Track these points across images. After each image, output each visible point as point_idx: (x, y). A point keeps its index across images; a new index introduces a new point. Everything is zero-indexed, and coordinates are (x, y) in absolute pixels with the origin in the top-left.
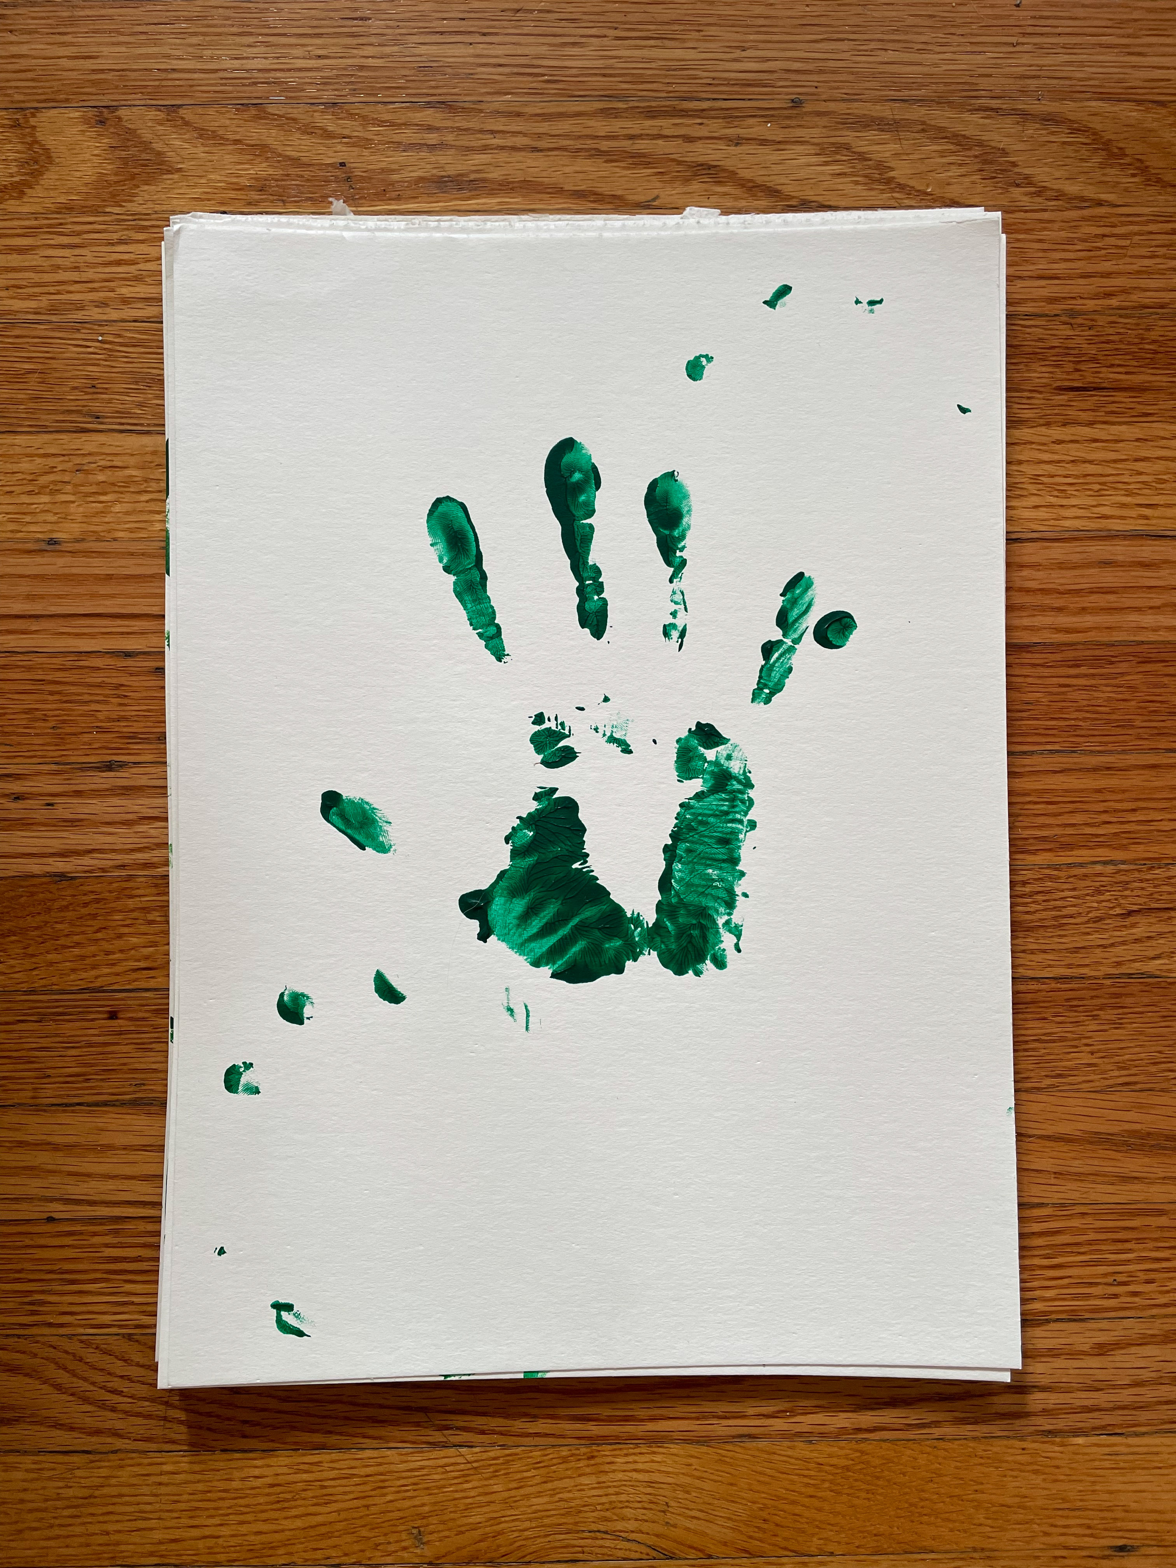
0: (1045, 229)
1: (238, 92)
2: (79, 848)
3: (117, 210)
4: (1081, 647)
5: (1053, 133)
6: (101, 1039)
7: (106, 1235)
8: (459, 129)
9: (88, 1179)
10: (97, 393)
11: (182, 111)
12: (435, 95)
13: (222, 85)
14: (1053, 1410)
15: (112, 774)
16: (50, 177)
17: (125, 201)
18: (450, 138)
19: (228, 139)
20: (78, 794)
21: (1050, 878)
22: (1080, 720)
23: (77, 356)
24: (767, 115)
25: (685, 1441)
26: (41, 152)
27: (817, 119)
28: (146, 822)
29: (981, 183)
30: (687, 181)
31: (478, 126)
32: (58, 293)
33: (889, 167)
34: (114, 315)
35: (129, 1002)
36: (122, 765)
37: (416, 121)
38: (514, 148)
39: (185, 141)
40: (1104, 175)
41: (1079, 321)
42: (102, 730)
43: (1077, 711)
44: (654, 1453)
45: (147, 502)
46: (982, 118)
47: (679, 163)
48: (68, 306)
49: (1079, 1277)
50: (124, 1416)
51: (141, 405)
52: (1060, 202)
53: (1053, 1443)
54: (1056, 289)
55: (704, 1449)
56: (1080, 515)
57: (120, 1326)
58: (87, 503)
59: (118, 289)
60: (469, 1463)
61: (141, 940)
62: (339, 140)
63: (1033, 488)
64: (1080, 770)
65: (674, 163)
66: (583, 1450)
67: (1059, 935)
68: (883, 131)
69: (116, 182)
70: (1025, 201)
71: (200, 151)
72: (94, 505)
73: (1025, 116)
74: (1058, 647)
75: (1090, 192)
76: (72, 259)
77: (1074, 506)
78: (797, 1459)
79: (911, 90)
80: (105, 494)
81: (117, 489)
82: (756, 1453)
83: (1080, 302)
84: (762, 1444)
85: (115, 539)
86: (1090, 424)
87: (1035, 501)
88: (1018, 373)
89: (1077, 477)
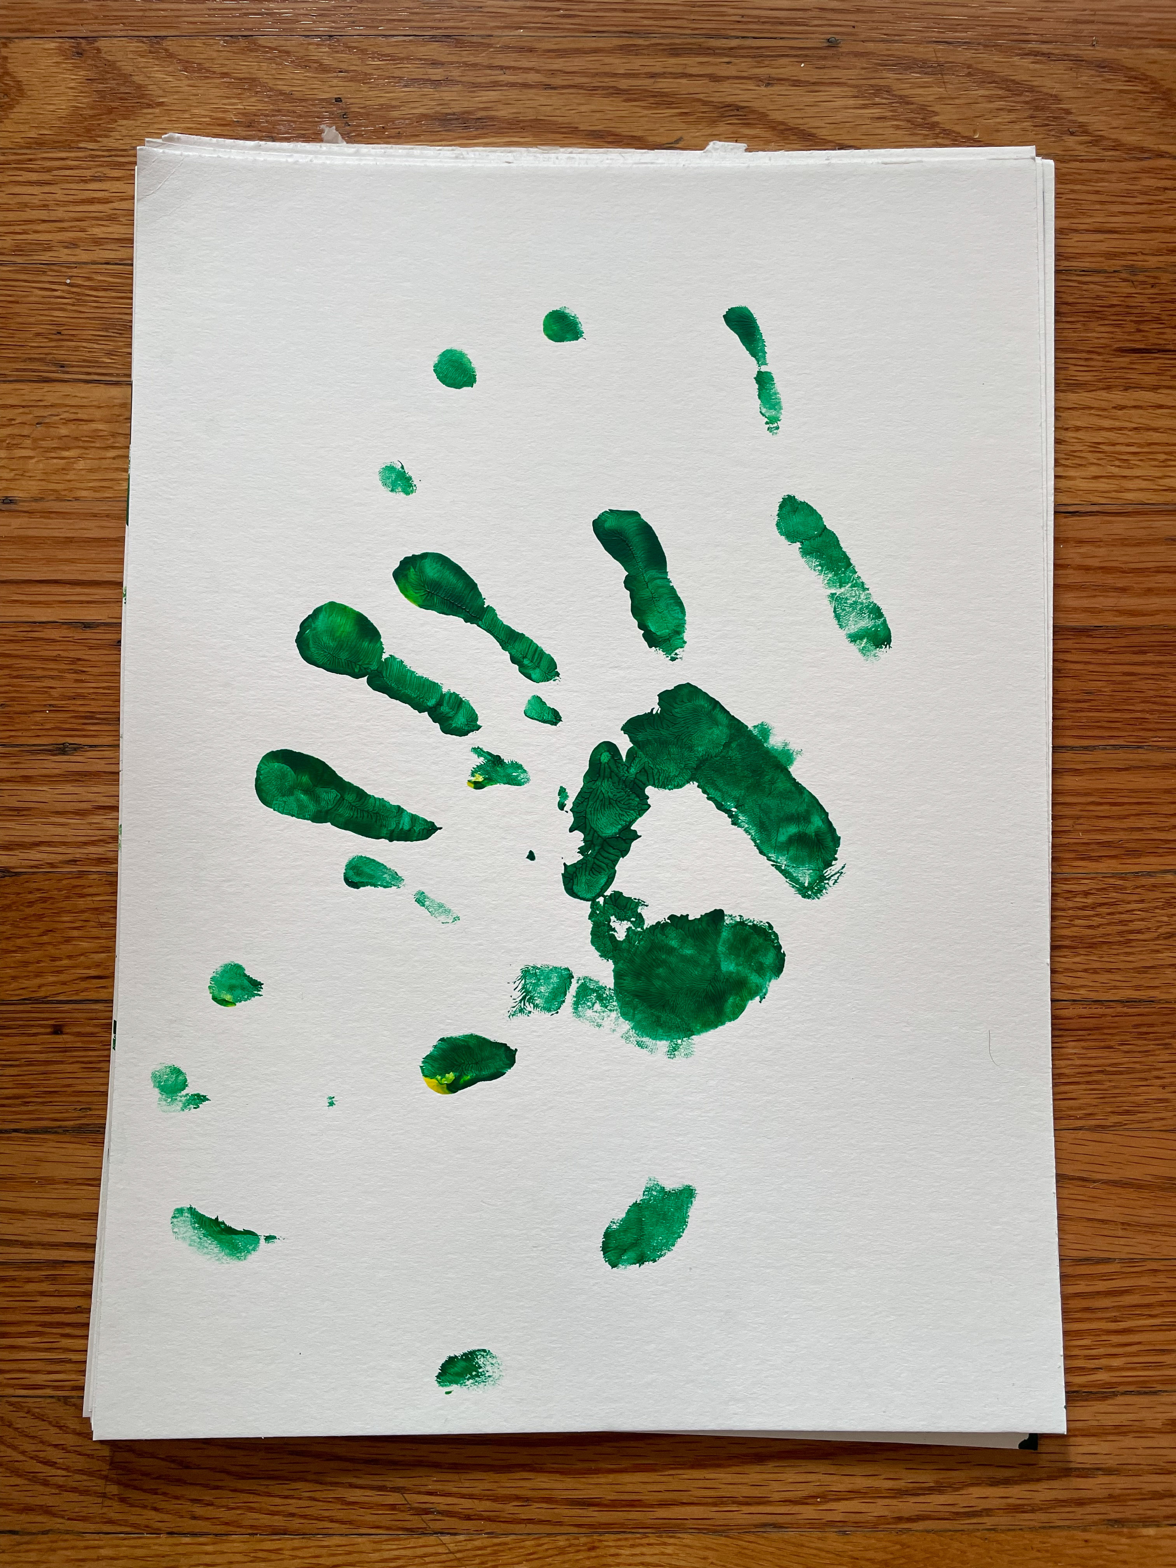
0: (1102, 180)
1: (227, 23)
2: (26, 840)
3: (91, 146)
4: (1148, 632)
5: (1108, 81)
6: (42, 1057)
7: (42, 1281)
8: (466, 64)
9: (23, 1217)
10: (63, 340)
11: (166, 44)
12: (440, 28)
13: (210, 16)
14: (1119, 1496)
15: (65, 758)
16: (21, 110)
17: (100, 136)
18: (455, 73)
19: (214, 73)
20: (27, 779)
21: (1115, 888)
22: (1147, 712)
23: (42, 300)
24: (802, 55)
25: (700, 1530)
26: (12, 84)
27: (854, 60)
28: (101, 812)
29: (1033, 130)
30: (713, 122)
31: (486, 62)
32: (25, 232)
33: (933, 112)
34: (84, 257)
35: (75, 1015)
36: (77, 748)
37: (419, 55)
38: (526, 86)
39: (169, 74)
40: (1164, 125)
41: (1141, 278)
42: (55, 709)
43: (1143, 702)
44: (665, 1544)
45: (114, 458)
46: (1033, 63)
47: (705, 103)
48: (34, 247)
49: (1150, 1343)
50: (57, 1491)
51: (109, 354)
52: (1118, 153)
53: (1120, 1534)
54: (1115, 243)
55: (723, 1540)
56: (1145, 487)
57: (56, 1388)
58: (47, 459)
59: (89, 229)
60: (451, 1553)
61: (92, 945)
62: (335, 74)
63: (1092, 458)
64: (1148, 767)
65: (699, 104)
66: (583, 1540)
67: (1126, 953)
68: (926, 74)
69: (91, 116)
70: (1081, 151)
71: (184, 85)
72: (55, 461)
73: (1078, 61)
74: (1121, 631)
75: (1149, 143)
76: (41, 197)
77: (1138, 477)
78: (828, 1552)
79: (956, 32)
80: (68, 449)
81: (81, 444)
82: (782, 1546)
83: (1141, 257)
84: (790, 1535)
85: (77, 499)
86: (1155, 388)
87: (1094, 471)
88: (1075, 332)
89: (1140, 445)
